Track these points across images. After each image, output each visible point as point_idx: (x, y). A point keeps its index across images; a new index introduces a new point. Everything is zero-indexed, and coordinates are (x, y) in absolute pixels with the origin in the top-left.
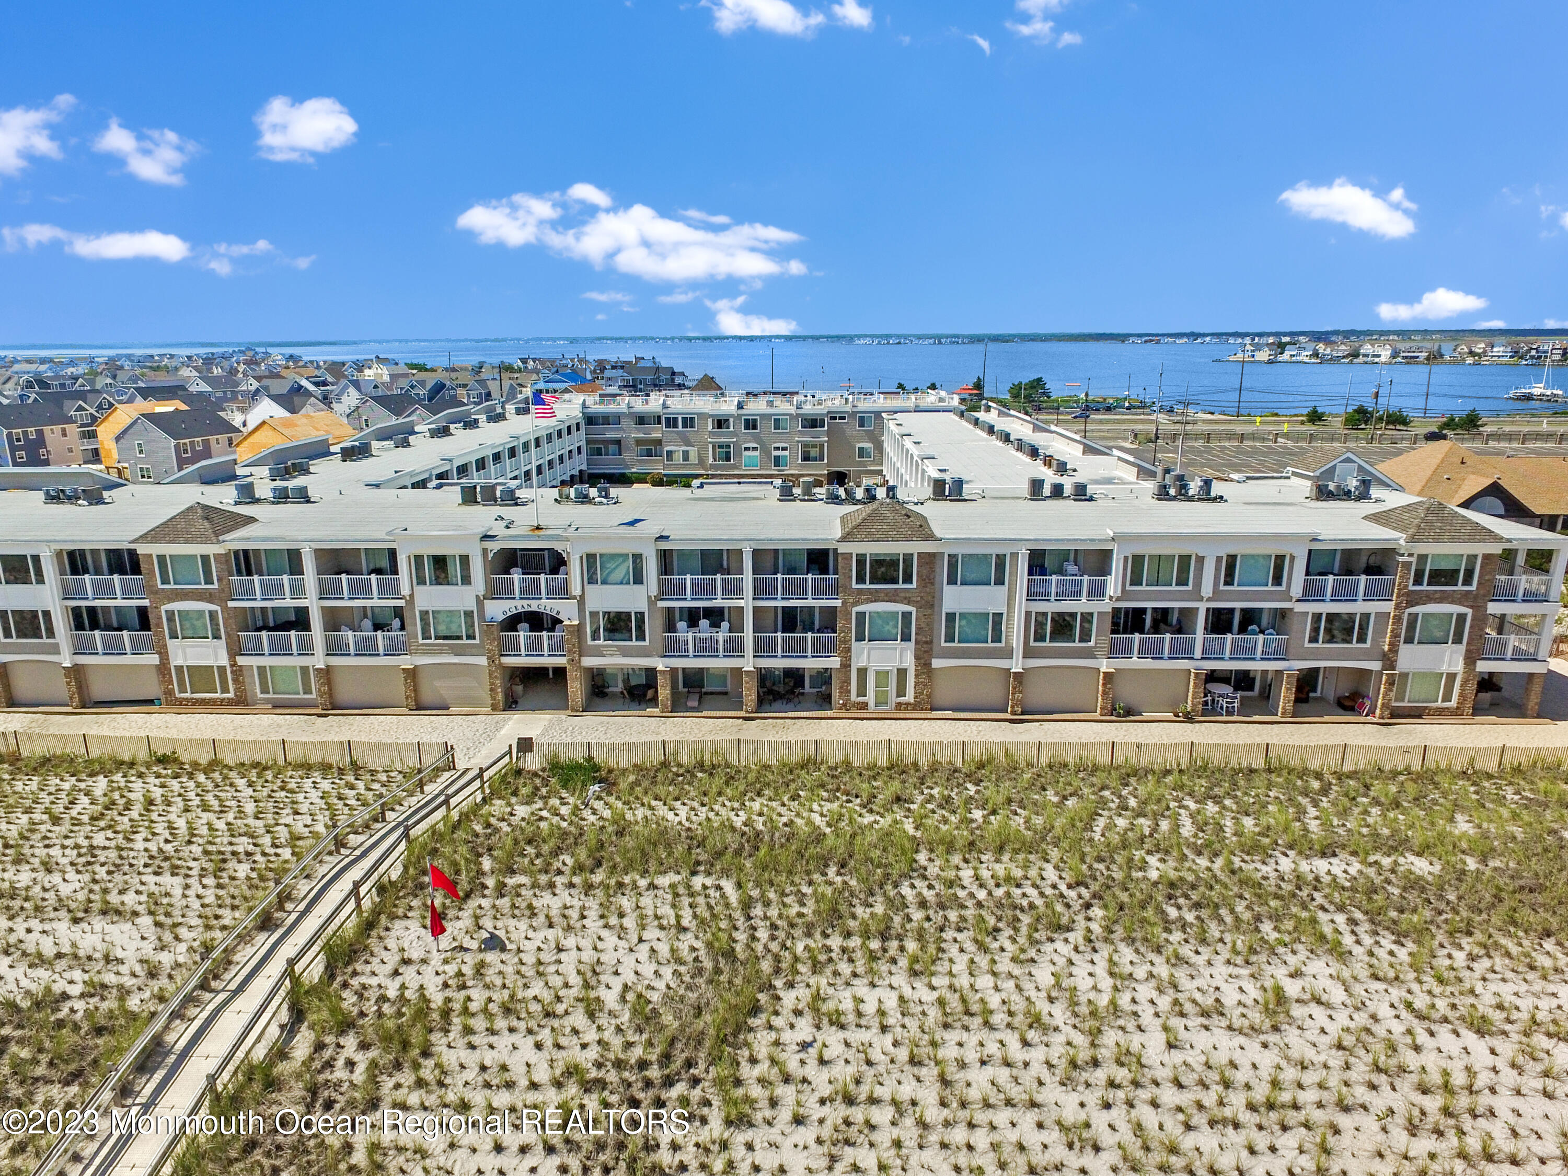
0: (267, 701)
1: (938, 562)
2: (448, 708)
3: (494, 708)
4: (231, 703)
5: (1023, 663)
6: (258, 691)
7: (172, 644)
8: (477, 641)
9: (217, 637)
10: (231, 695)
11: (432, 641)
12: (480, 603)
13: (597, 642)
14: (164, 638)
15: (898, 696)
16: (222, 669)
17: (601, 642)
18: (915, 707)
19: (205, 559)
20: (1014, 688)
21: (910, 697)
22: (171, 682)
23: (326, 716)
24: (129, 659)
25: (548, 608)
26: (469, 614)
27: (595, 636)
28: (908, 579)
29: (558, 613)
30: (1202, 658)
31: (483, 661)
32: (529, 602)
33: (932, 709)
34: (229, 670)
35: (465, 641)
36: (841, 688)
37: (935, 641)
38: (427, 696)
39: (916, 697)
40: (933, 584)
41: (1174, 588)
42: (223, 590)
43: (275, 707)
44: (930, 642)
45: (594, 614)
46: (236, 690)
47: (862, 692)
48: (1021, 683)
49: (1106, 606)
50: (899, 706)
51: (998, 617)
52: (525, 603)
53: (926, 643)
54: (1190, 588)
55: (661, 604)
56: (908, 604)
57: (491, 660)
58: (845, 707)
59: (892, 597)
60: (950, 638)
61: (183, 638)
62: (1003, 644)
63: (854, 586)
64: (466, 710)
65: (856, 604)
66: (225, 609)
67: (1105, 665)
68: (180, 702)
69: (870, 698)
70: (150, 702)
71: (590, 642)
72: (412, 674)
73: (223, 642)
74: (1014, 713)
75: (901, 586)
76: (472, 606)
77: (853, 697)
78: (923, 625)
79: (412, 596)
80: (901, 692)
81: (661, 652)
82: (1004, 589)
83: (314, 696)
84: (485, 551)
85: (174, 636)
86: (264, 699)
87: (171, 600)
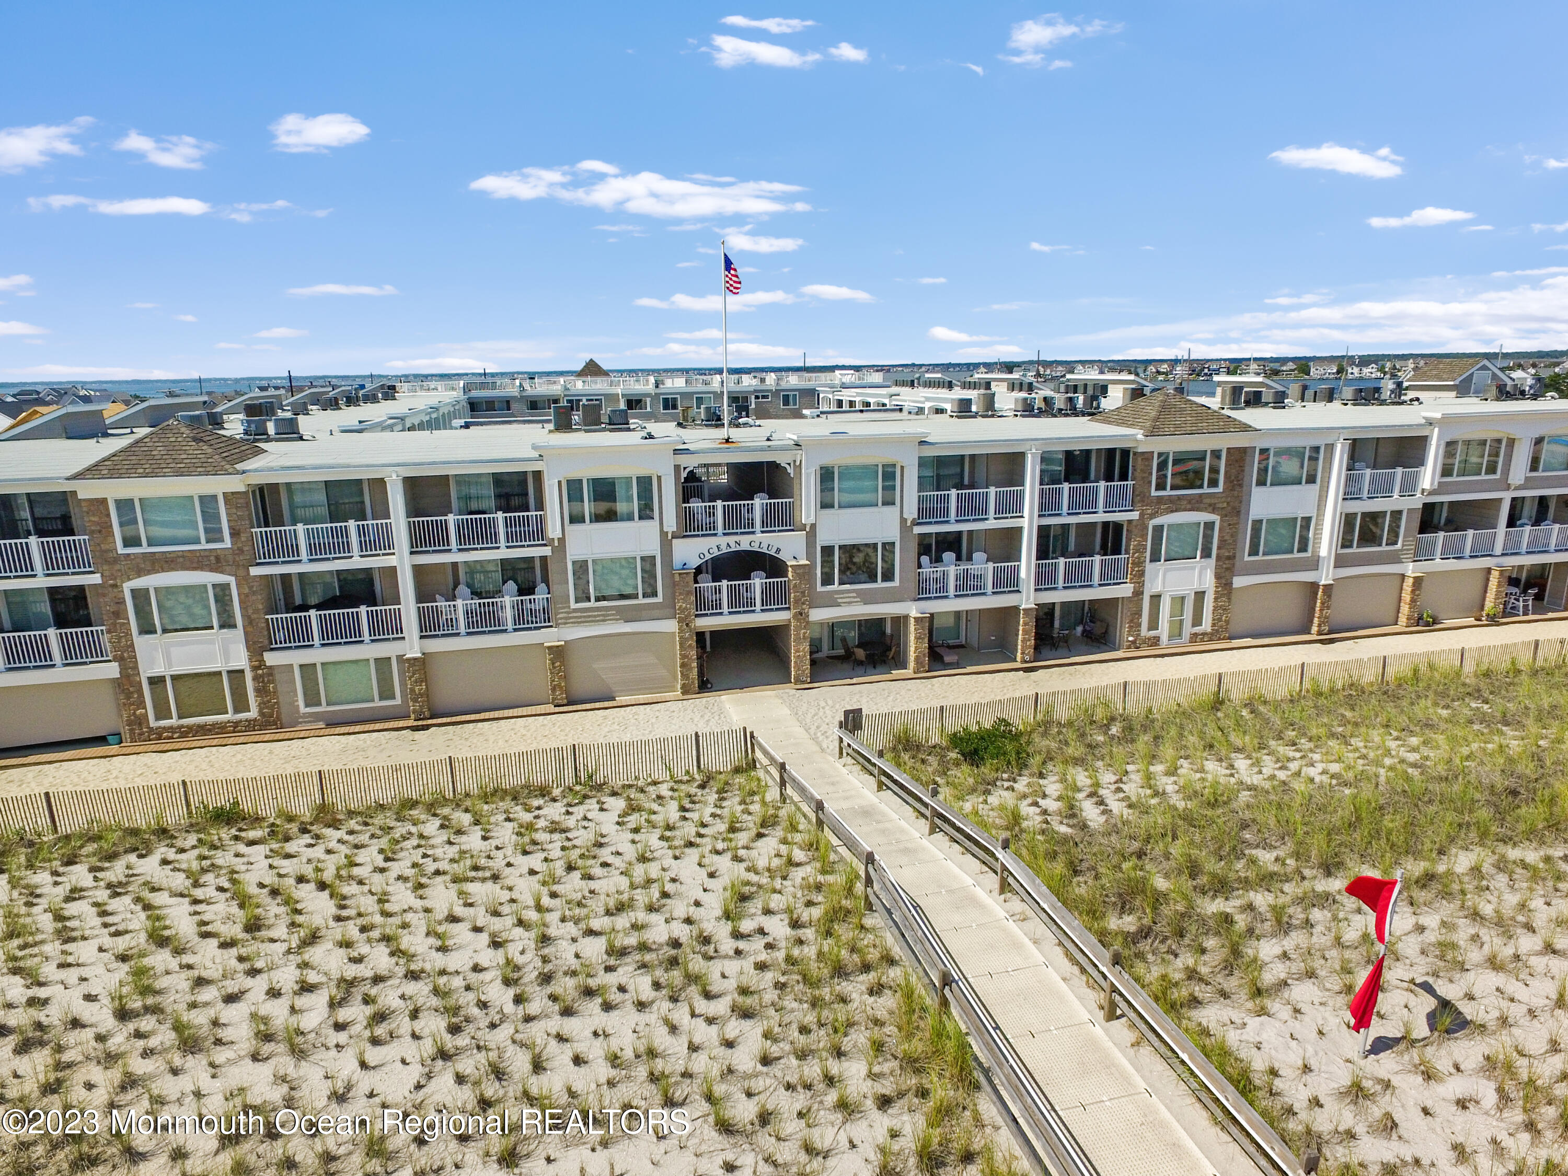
0: (317, 717)
1: (1248, 459)
2: (613, 699)
3: (686, 690)
4: (251, 726)
5: (1334, 574)
6: (301, 703)
7: (141, 643)
8: (659, 599)
9: (227, 623)
10: (253, 713)
11: (592, 604)
12: (666, 542)
13: (829, 588)
14: (128, 634)
15: (1194, 625)
16: (236, 675)
17: (836, 587)
18: (1212, 636)
19: (208, 501)
20: (1322, 603)
21: (1206, 625)
22: (142, 704)
23: (426, 728)
24: (61, 674)
25: (764, 545)
26: (649, 561)
27: (827, 580)
28: (1213, 483)
29: (778, 550)
30: (1503, 555)
31: (671, 626)
32: (737, 538)
33: (1231, 638)
34: (249, 676)
35: (641, 601)
36: (1131, 621)
37: (1238, 555)
38: (581, 684)
39: (1214, 625)
40: (1241, 486)
41: (1483, 477)
42: (241, 551)
43: (329, 725)
44: (1232, 558)
45: (827, 551)
46: (261, 706)
47: (1154, 625)
48: (1329, 596)
49: (1417, 501)
50: (1194, 638)
51: (1307, 521)
52: (731, 540)
53: (1229, 558)
54: (1498, 476)
55: (917, 530)
56: (1213, 512)
57: (685, 622)
58: (1134, 645)
59: (1195, 504)
60: (1254, 551)
61: (165, 631)
62: (1309, 554)
63: (1154, 493)
64: (642, 698)
65: (1152, 516)
66: (244, 580)
67: (1411, 569)
68: (159, 735)
69: (1164, 631)
70: (101, 740)
71: (820, 588)
72: (558, 653)
73: (239, 633)
74: (1320, 633)
75: (1206, 490)
76: (653, 547)
77: (1144, 632)
78: (1227, 538)
79: (562, 540)
80: (1197, 621)
81: (914, 594)
82: (1315, 488)
83: (398, 701)
84: (677, 468)
85: (147, 629)
86: (311, 715)
87: (140, 573)
